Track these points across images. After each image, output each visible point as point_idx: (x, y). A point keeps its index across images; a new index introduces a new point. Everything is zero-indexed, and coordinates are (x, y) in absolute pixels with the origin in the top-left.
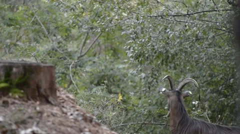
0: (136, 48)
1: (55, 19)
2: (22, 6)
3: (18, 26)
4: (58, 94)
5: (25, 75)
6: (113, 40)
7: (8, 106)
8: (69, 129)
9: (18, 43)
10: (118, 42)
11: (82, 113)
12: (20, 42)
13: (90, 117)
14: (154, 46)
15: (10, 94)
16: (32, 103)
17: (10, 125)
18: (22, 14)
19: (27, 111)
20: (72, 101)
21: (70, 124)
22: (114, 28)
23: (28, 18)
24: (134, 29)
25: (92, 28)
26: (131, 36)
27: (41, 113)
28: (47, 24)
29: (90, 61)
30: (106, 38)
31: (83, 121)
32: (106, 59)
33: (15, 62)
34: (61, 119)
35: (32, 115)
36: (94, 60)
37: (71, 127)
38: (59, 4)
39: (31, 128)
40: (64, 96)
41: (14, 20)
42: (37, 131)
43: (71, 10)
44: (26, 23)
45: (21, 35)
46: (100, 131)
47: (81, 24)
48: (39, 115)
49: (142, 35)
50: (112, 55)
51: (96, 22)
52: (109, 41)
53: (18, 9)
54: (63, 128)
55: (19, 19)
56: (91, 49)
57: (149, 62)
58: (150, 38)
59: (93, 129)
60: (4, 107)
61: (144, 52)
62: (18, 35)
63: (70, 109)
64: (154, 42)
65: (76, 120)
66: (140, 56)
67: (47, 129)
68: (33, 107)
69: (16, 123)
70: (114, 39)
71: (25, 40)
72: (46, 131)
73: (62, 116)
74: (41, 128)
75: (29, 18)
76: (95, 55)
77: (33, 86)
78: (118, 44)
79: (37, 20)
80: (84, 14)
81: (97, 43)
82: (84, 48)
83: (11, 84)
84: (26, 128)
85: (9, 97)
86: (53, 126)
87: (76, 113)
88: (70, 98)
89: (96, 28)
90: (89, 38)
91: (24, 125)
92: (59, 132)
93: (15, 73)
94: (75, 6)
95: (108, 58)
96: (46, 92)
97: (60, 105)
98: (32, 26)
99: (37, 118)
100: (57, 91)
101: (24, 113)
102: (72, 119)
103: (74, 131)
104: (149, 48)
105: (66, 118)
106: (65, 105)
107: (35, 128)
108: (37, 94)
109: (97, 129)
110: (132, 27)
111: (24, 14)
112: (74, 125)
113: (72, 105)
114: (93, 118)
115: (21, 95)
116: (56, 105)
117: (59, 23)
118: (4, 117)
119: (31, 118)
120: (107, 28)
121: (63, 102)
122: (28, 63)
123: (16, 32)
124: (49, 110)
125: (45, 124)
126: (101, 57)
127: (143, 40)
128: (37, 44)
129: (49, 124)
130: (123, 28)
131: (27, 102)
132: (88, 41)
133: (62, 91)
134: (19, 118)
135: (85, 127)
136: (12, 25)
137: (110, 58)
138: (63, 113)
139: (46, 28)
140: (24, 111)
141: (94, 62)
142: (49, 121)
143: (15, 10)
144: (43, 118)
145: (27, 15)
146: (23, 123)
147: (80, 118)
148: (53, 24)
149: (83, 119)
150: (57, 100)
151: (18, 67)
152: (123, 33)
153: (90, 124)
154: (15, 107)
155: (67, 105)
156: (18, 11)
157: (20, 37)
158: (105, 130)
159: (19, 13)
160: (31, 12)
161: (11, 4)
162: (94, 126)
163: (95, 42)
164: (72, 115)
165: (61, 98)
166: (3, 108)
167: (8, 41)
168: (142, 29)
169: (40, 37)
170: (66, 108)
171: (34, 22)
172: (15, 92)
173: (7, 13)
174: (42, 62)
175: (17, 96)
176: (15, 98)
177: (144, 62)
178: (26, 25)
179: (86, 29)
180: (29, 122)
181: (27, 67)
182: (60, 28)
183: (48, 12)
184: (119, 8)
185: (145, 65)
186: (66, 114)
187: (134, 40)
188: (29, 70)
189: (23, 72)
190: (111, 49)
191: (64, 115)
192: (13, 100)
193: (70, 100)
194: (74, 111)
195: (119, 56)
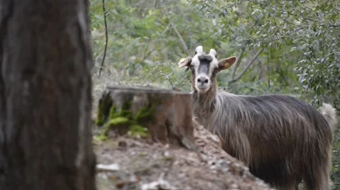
0: (312, 71)
1: (198, 28)
2: (153, 10)
3: (146, 37)
4: (196, 134)
5: (150, 106)
6: (280, 59)
7: (126, 150)
8: (210, 184)
9: (147, 61)
10: (287, 62)
11: (228, 162)
12: (150, 59)
13: (240, 168)
14: (338, 69)
15: (129, 133)
16: (160, 147)
17: (128, 175)
18: (152, 20)
19: (151, 157)
20: (216, 145)
21: (212, 178)
22: (280, 41)
23: (160, 27)
24: (309, 43)
25: (249, 42)
26: (305, 54)
27: (170, 160)
28: (186, 34)
29: (246, 87)
30: (270, 56)
31: (229, 173)
32: (270, 86)
33: (137, 88)
34: (199, 170)
35: (158, 163)
36: (253, 87)
37: (213, 181)
38: (204, 7)
39: (156, 180)
40: (204, 137)
41: (141, 28)
42: (165, 185)
43: (220, 15)
44: (158, 33)
45: (151, 50)
46: (253, 188)
47: (233, 35)
48: (168, 163)
49: (321, 52)
50: (278, 80)
51: (256, 33)
52: (274, 60)
53: (147, 13)
54: (201, 183)
55: (148, 27)
56: (248, 70)
57: (330, 91)
58: (332, 57)
59: (244, 185)
60: (121, 150)
61: (322, 77)
62: (146, 50)
63: (212, 156)
64: (337, 62)
65: (220, 172)
66: (317, 82)
67: (178, 183)
68: (159, 151)
69: (137, 173)
70: (282, 57)
71: (156, 57)
72: (177, 186)
73: (199, 166)
74: (171, 181)
75: (163, 26)
76: (253, 80)
77: (161, 123)
78: (287, 64)
79: (173, 30)
80: (238, 22)
81: (256, 62)
82: (238, 69)
83: (131, 118)
84: (149, 181)
85: (127, 137)
86: (186, 179)
87: (221, 161)
88: (213, 141)
89: (255, 41)
90: (245, 55)
91: (147, 177)
92: (196, 187)
93: (137, 104)
94: (226, 10)
95: (272, 84)
96: (178, 131)
97: (199, 150)
98: (166, 37)
99: (166, 167)
100: (195, 130)
101: (148, 160)
102: (214, 169)
103: (216, 187)
104: (331, 71)
105: (207, 168)
106: (205, 149)
107: (162, 182)
108: (166, 133)
109: (249, 185)
110: (308, 40)
111: (156, 21)
112: (217, 178)
113: (214, 150)
114: (244, 170)
115: (145, 135)
116: (192, 150)
117: (204, 33)
118: (120, 164)
119: (156, 166)
120: (270, 42)
121: (203, 146)
122: (156, 89)
123: (144, 46)
124: (183, 156)
125: (175, 175)
126: (262, 83)
127: (323, 60)
128: (172, 63)
129: (182, 175)
130: (294, 41)
131: (151, 144)
132: (244, 60)
133: (202, 130)
134: (141, 167)
135: (232, 182)
136: (138, 36)
137: (275, 84)
138: (202, 161)
139: (184, 40)
140: (148, 157)
141: (252, 90)
142: (181, 172)
143: (143, 15)
144: (174, 168)
145: (160, 22)
146: (145, 174)
147: (226, 169)
148: (194, 35)
149: (229, 171)
150: (194, 143)
151: (140, 95)
152: (293, 49)
153: (239, 177)
154: (135, 151)
155: (208, 150)
156: (147, 16)
157: (150, 53)
158: (262, 186)
159: (149, 19)
160: (164, 17)
161: (138, 7)
162: (244, 181)
163: (253, 61)
164: (214, 164)
165: (199, 140)
166: (119, 152)
167: (133, 58)
168: (321, 43)
169: (176, 53)
170: (206, 154)
171: (168, 31)
172: (136, 130)
173: (132, 19)
174: (174, 89)
175: (138, 136)
176: (136, 139)
177: (323, 91)
178: (157, 35)
179: (240, 43)
180: (154, 173)
181: (152, 96)
182: (205, 41)
183: (189, 18)
184: (289, 13)
185: (325, 95)
186: (206, 162)
187: (310, 59)
188: (156, 100)
189: (148, 103)
190: (277, 72)
191: (202, 164)
192: (133, 141)
193: (213, 143)
194: (218, 159)
195: (289, 81)
